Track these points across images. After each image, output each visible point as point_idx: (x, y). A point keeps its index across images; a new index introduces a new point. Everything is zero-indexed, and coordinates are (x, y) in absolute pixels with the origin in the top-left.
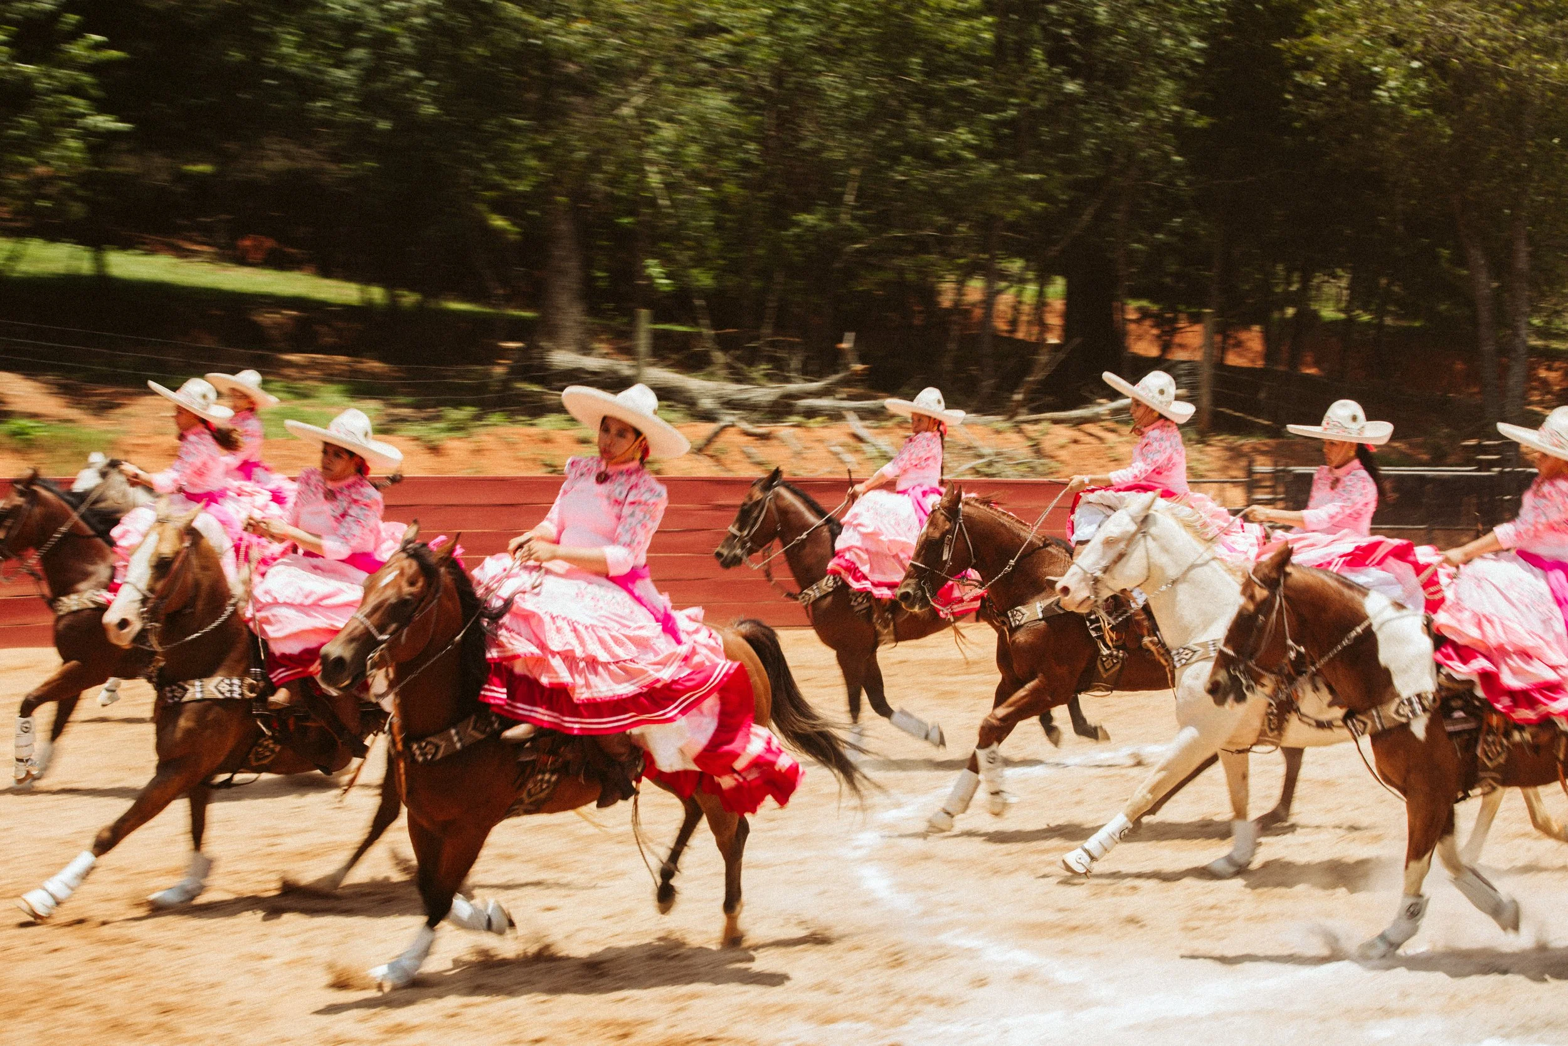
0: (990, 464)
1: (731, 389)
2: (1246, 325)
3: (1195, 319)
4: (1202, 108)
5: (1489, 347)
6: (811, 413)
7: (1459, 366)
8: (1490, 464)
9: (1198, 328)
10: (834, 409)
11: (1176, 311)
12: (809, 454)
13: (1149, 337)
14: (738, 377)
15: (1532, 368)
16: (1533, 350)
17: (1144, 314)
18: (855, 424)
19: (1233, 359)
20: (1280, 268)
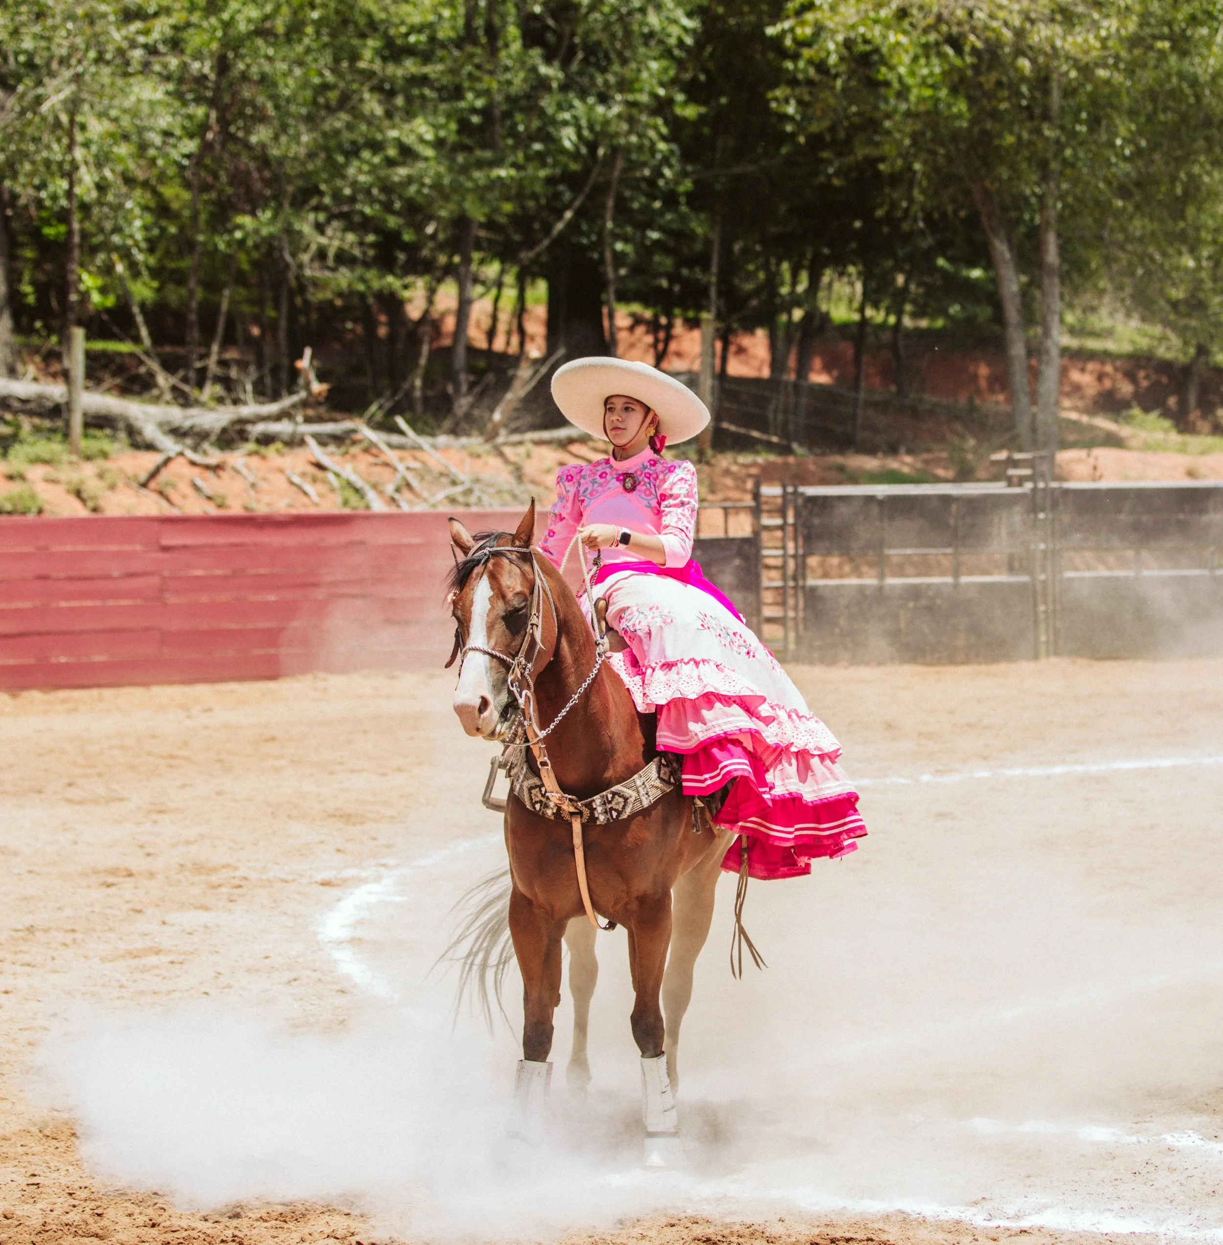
0: (469, 492)
1: (176, 414)
2: (749, 329)
3: (693, 324)
4: (694, 92)
5: (1018, 350)
6: (266, 440)
7: (983, 371)
8: (1021, 481)
9: (696, 334)
10: (293, 435)
11: (670, 316)
12: (264, 485)
13: (641, 347)
14: (184, 400)
15: (1064, 372)
16: (1065, 351)
17: (637, 320)
18: (315, 451)
19: (736, 368)
20: (785, 266)
